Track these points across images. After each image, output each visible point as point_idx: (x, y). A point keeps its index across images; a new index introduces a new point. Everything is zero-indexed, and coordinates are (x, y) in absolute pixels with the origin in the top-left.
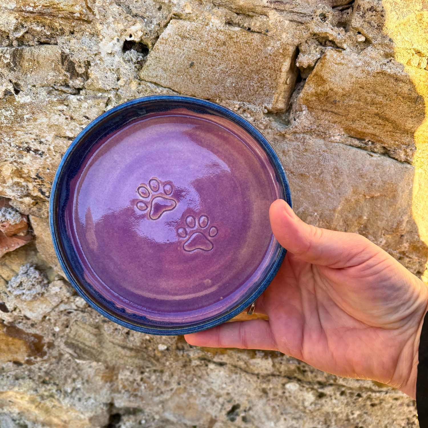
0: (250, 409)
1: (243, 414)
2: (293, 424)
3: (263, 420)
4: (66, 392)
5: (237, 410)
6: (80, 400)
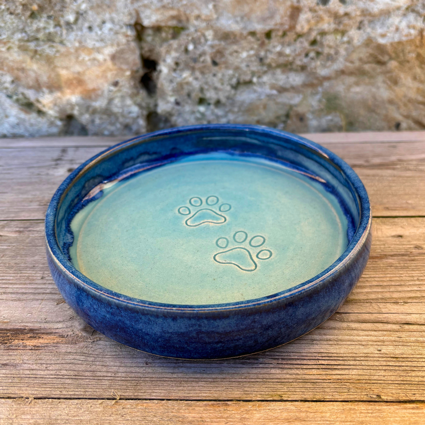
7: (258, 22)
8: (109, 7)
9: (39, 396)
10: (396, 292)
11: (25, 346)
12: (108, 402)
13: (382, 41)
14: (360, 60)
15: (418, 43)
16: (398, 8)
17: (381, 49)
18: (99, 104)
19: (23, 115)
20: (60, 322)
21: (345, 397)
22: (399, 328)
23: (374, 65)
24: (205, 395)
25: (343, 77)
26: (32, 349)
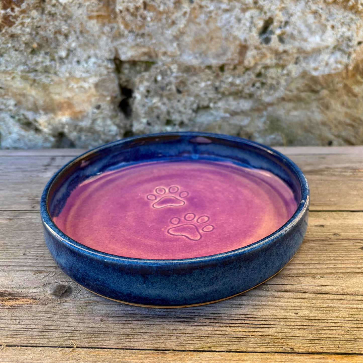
0: (287, 23)
1: (278, 32)
2: (344, 33)
3: (306, 34)
4: (61, 58)
5: (271, 27)
6: (78, 62)
7: (214, 58)
8: (93, 45)
9: (10, 344)
10: (315, 268)
11: (4, 306)
12: (67, 349)
13: (315, 73)
14: (298, 89)
15: (344, 75)
16: (327, 47)
17: (314, 80)
18: (85, 123)
19: (23, 132)
20: (34, 288)
21: (264, 349)
22: (315, 296)
23: (309, 94)
24: (147, 345)
25: (283, 103)
26: (9, 309)
